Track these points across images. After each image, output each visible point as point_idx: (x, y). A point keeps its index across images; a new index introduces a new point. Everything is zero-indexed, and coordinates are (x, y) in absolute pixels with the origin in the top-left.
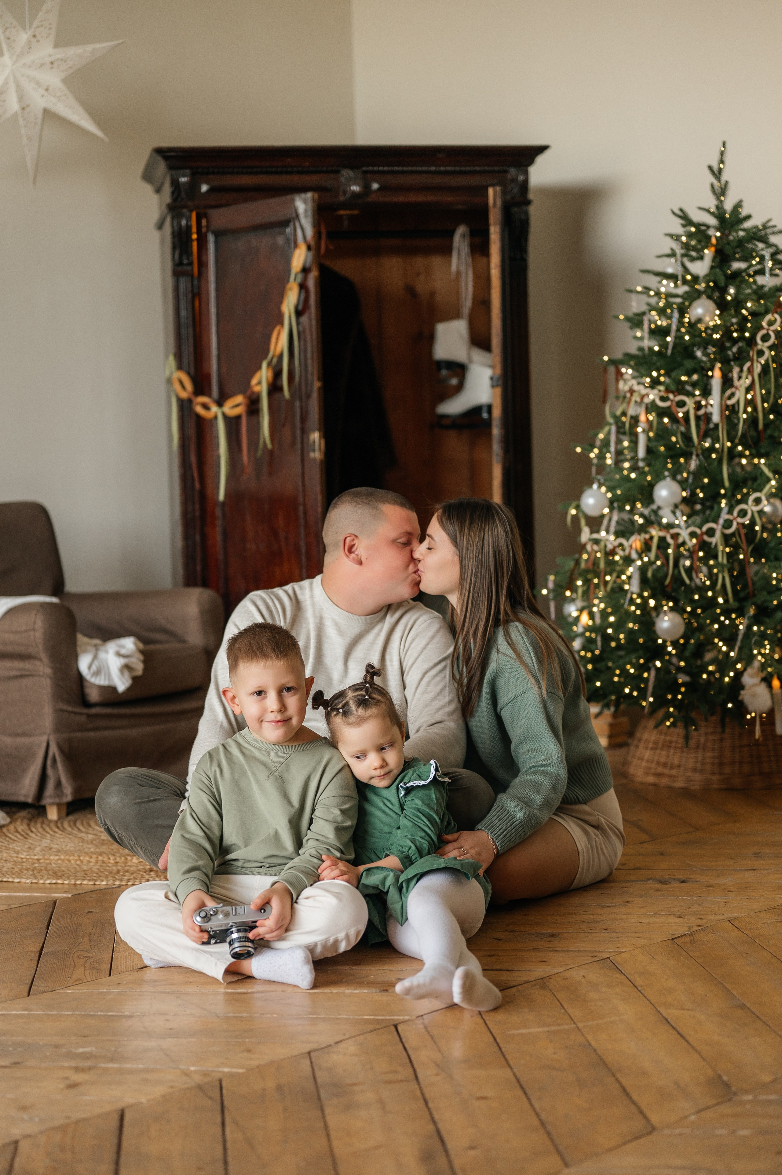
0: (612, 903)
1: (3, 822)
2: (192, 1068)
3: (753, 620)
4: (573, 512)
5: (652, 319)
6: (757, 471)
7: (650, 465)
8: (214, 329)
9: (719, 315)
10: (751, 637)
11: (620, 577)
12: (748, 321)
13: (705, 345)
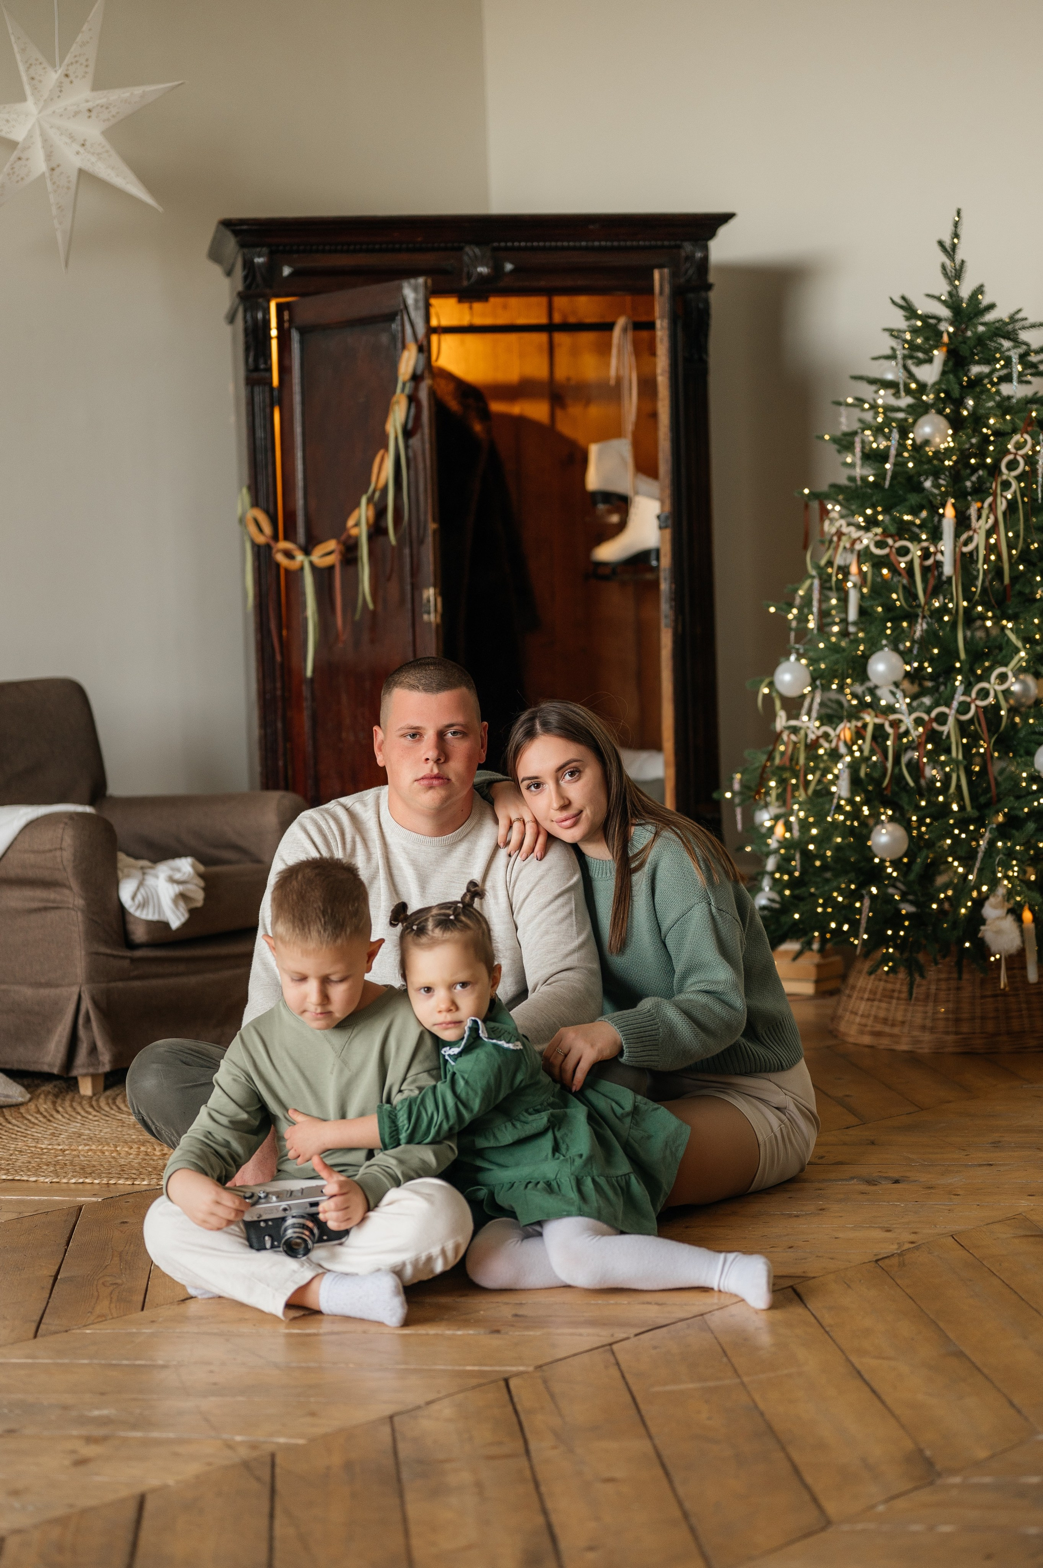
0: (801, 1211)
1: (21, 1099)
2: (238, 1438)
3: (996, 834)
4: (766, 691)
5: (866, 439)
6: (1004, 637)
7: (862, 630)
8: (299, 454)
9: (952, 436)
10: (994, 855)
11: (826, 776)
12: (990, 443)
13: (936, 474)
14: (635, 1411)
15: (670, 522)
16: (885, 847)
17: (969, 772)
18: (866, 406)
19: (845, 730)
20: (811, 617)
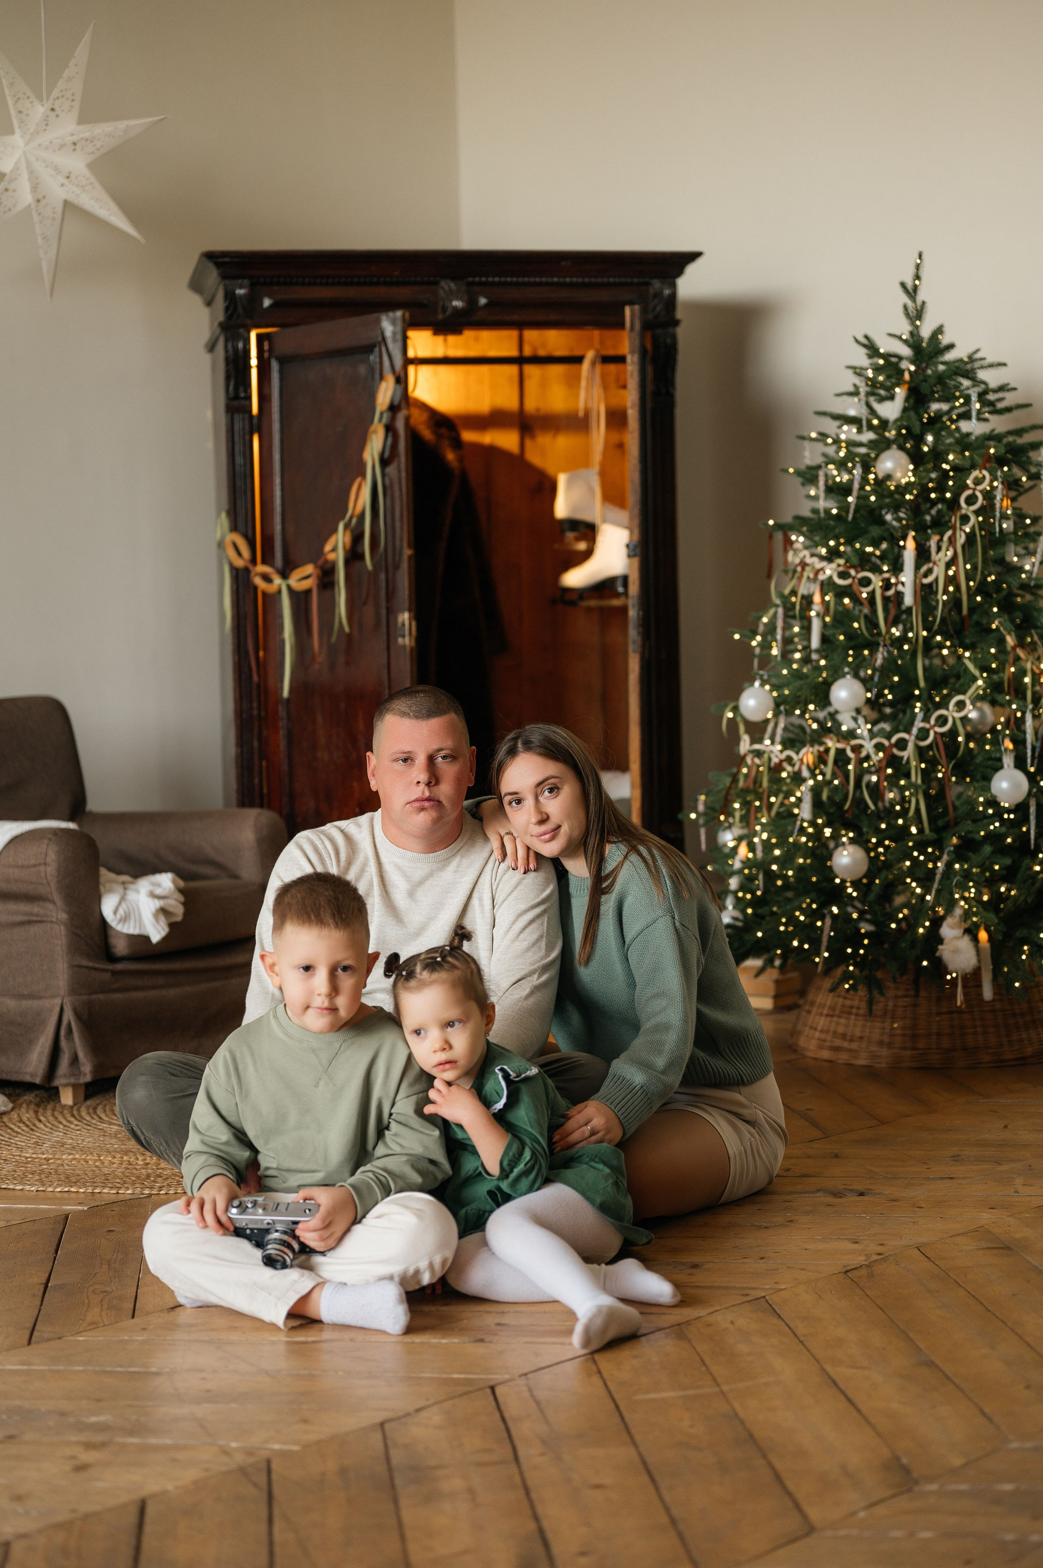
0: (771, 1222)
1: (3, 1109)
2: (234, 1445)
3: (954, 856)
4: (730, 715)
5: (829, 473)
6: (961, 666)
7: (825, 658)
8: (277, 480)
9: (912, 471)
10: (952, 876)
11: (788, 799)
12: (949, 478)
13: (896, 508)
14: (618, 1419)
15: (638, 551)
16: (846, 868)
17: (927, 795)
18: (830, 441)
19: (808, 755)
20: (774, 644)
